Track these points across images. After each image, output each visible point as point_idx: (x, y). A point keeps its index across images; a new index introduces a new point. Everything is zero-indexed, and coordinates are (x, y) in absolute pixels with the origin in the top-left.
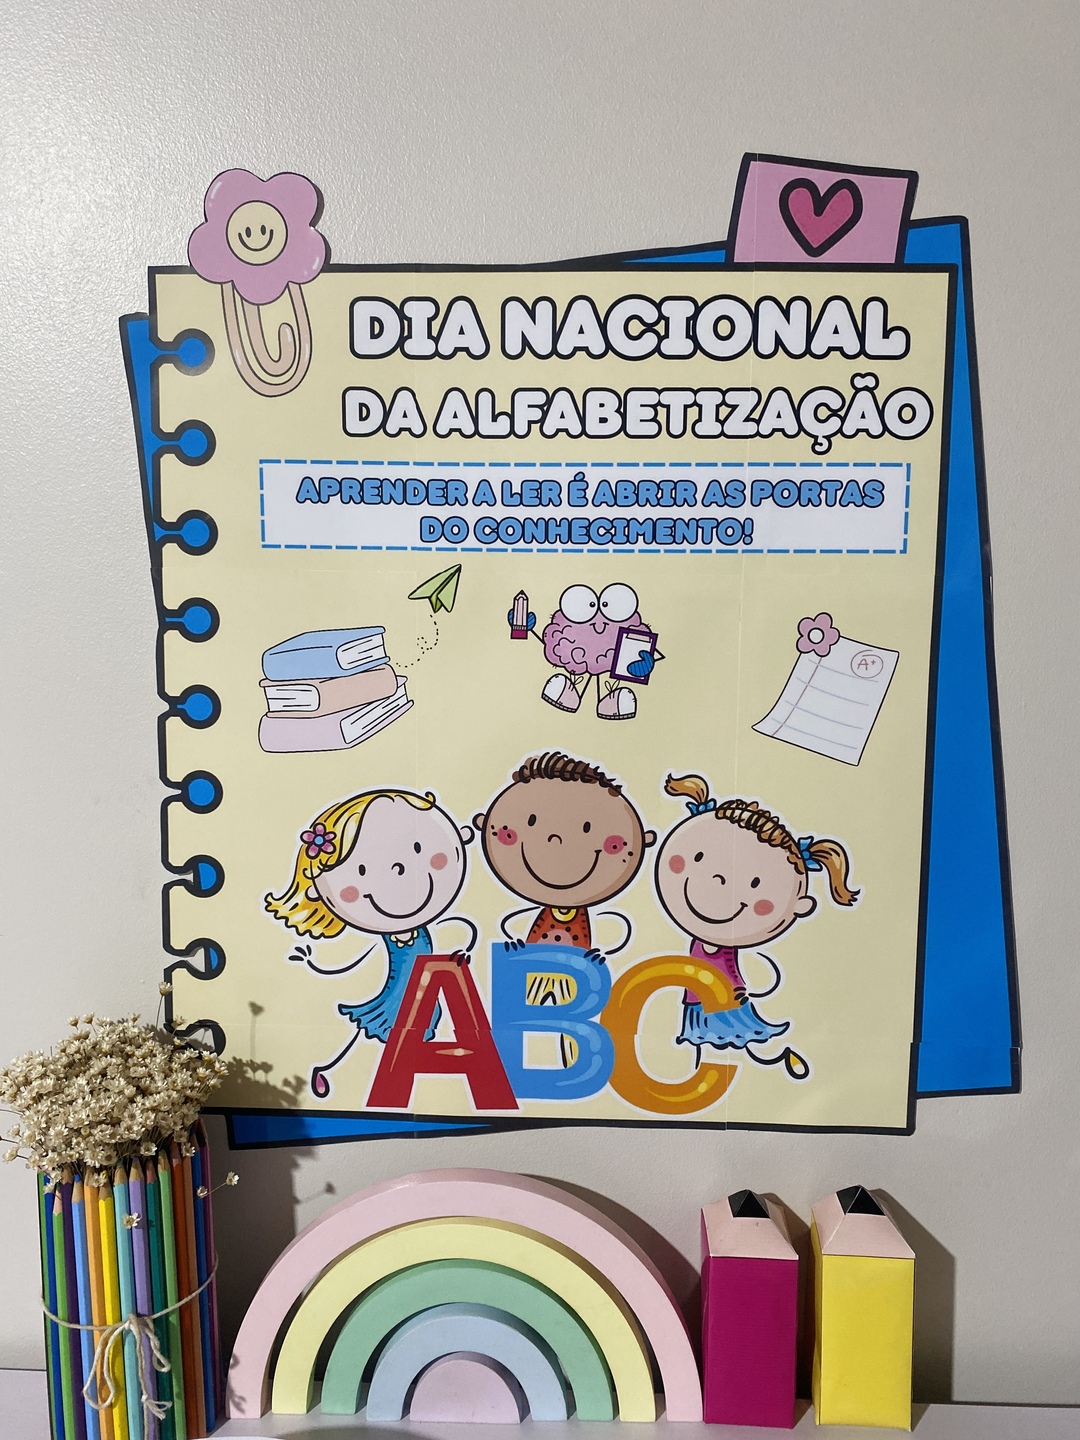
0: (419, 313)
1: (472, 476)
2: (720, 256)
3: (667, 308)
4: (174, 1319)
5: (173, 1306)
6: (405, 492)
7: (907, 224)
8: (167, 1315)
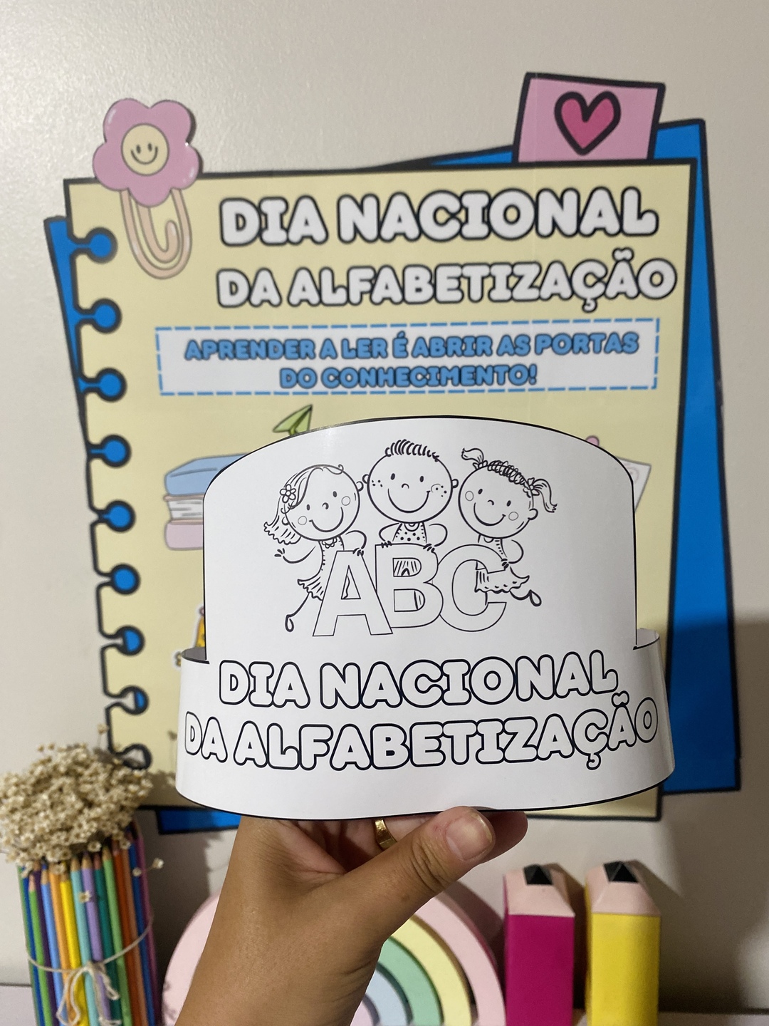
0: (273, 209)
1: (318, 337)
2: (507, 157)
3: (467, 200)
4: (121, 963)
5: (119, 953)
6: (267, 349)
7: (657, 126)
8: (115, 961)
